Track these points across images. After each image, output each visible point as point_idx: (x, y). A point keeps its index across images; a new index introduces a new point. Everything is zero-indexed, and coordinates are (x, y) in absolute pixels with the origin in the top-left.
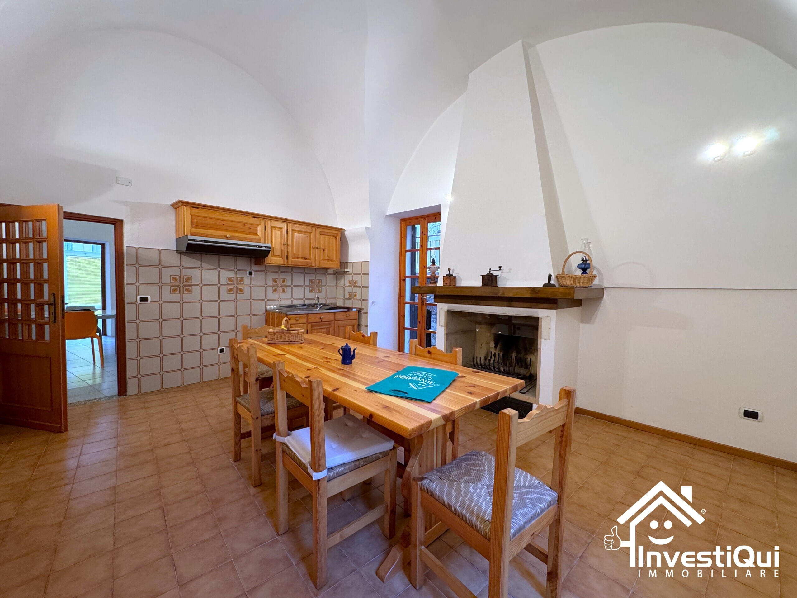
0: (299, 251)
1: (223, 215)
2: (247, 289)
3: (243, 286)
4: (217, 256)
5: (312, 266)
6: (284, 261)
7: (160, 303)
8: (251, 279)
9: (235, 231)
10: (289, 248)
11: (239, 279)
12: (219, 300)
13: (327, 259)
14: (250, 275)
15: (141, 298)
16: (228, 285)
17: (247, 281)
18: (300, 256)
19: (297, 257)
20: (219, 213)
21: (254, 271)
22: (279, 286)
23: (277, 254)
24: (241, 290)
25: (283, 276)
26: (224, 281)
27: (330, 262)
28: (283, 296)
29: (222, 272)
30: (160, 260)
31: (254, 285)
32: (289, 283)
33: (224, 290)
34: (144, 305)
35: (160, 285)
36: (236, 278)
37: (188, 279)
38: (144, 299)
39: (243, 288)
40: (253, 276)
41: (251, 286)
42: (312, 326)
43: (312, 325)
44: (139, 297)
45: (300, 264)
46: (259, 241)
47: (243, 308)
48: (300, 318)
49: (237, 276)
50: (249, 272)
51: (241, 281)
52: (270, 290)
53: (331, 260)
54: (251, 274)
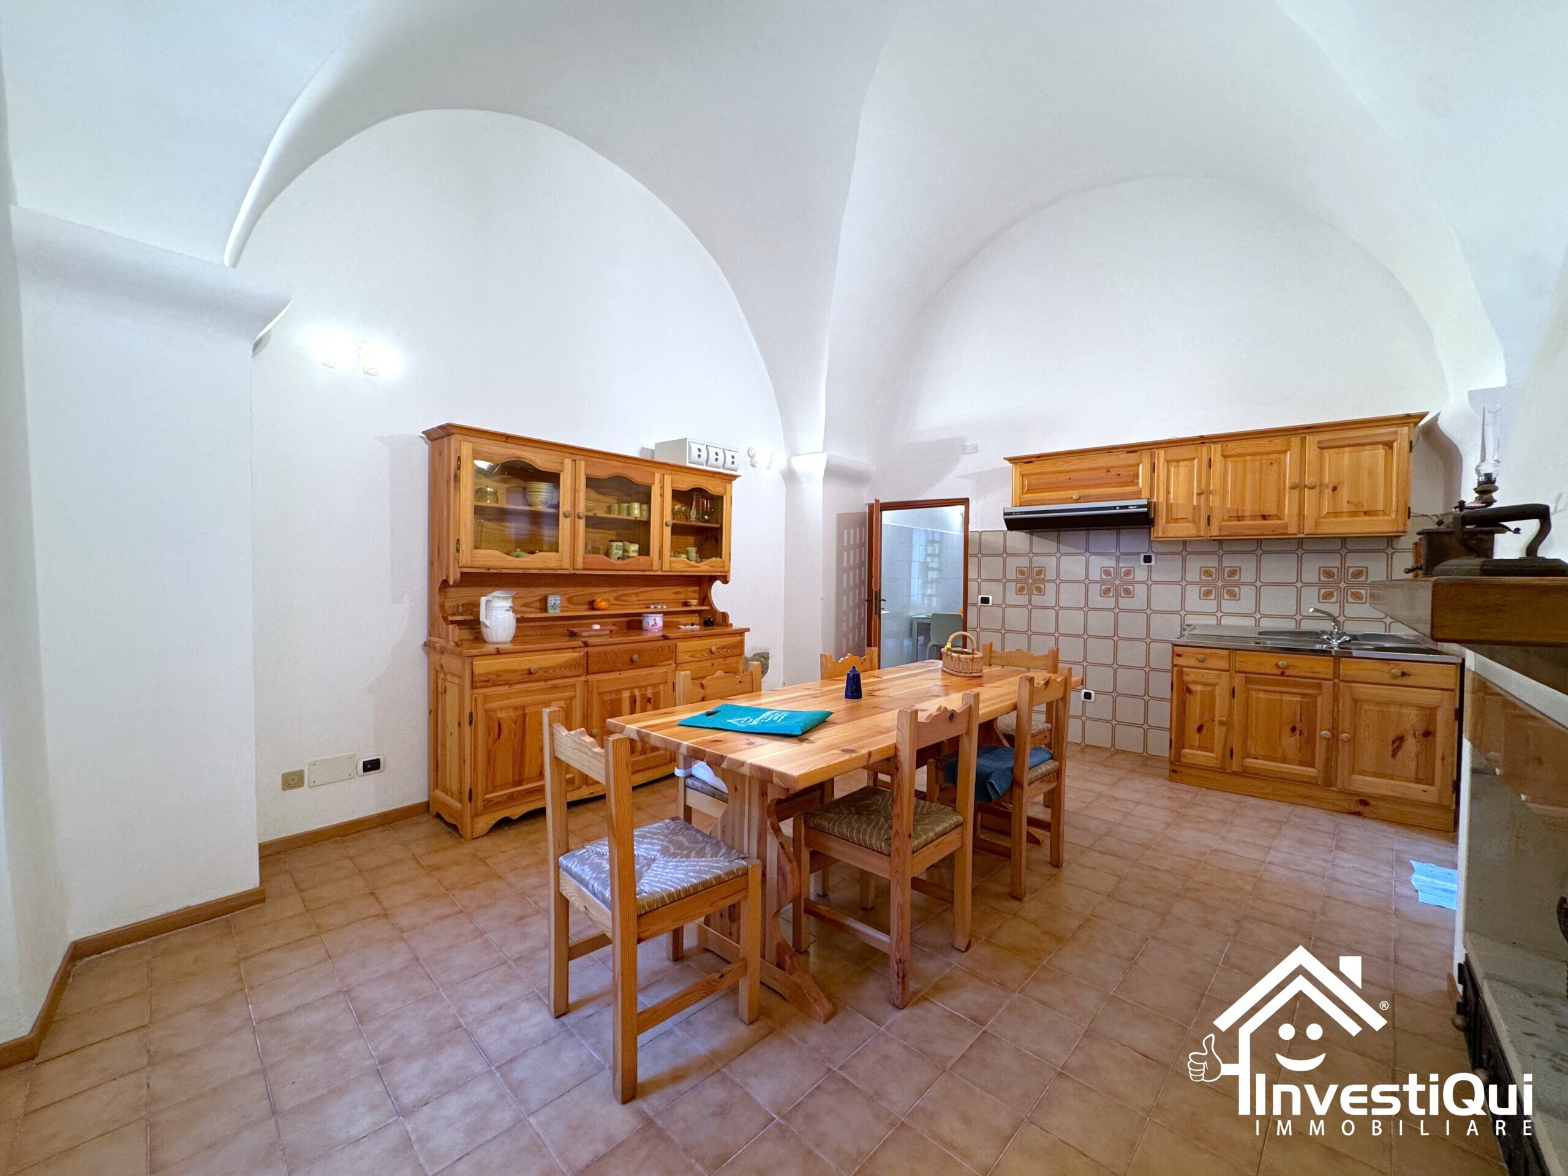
0: (1243, 501)
1: (1068, 462)
2: (1140, 590)
3: (1133, 583)
4: (1085, 532)
5: (1287, 534)
6: (1198, 529)
7: (1003, 606)
8: (1150, 569)
9: (1087, 487)
10: (1215, 501)
11: (1123, 570)
12: (1086, 608)
13: (1345, 510)
14: (1145, 561)
15: (982, 598)
16: (1102, 582)
17: (1141, 572)
18: (1247, 513)
19: (1238, 517)
20: (1063, 461)
21: (1156, 554)
22: (1220, 583)
23: (1180, 517)
24: (1128, 592)
25: (1229, 562)
26: (1095, 574)
27: (1367, 518)
28: (1228, 605)
29: (1092, 558)
30: (1005, 546)
31: (1156, 583)
32: (1248, 575)
33: (1094, 590)
34: (985, 608)
35: (1003, 581)
36: (1117, 569)
37: (1039, 573)
38: (985, 601)
39: (1131, 588)
40: (1153, 563)
41: (1149, 584)
42: (1248, 681)
43: (1246, 677)
44: (980, 597)
45: (1247, 532)
46: (1138, 496)
47: (1132, 625)
48: (1211, 656)
49: (1121, 565)
50: (1145, 557)
51: (1127, 573)
52: (1193, 592)
53: (1365, 513)
54: (1147, 559)
